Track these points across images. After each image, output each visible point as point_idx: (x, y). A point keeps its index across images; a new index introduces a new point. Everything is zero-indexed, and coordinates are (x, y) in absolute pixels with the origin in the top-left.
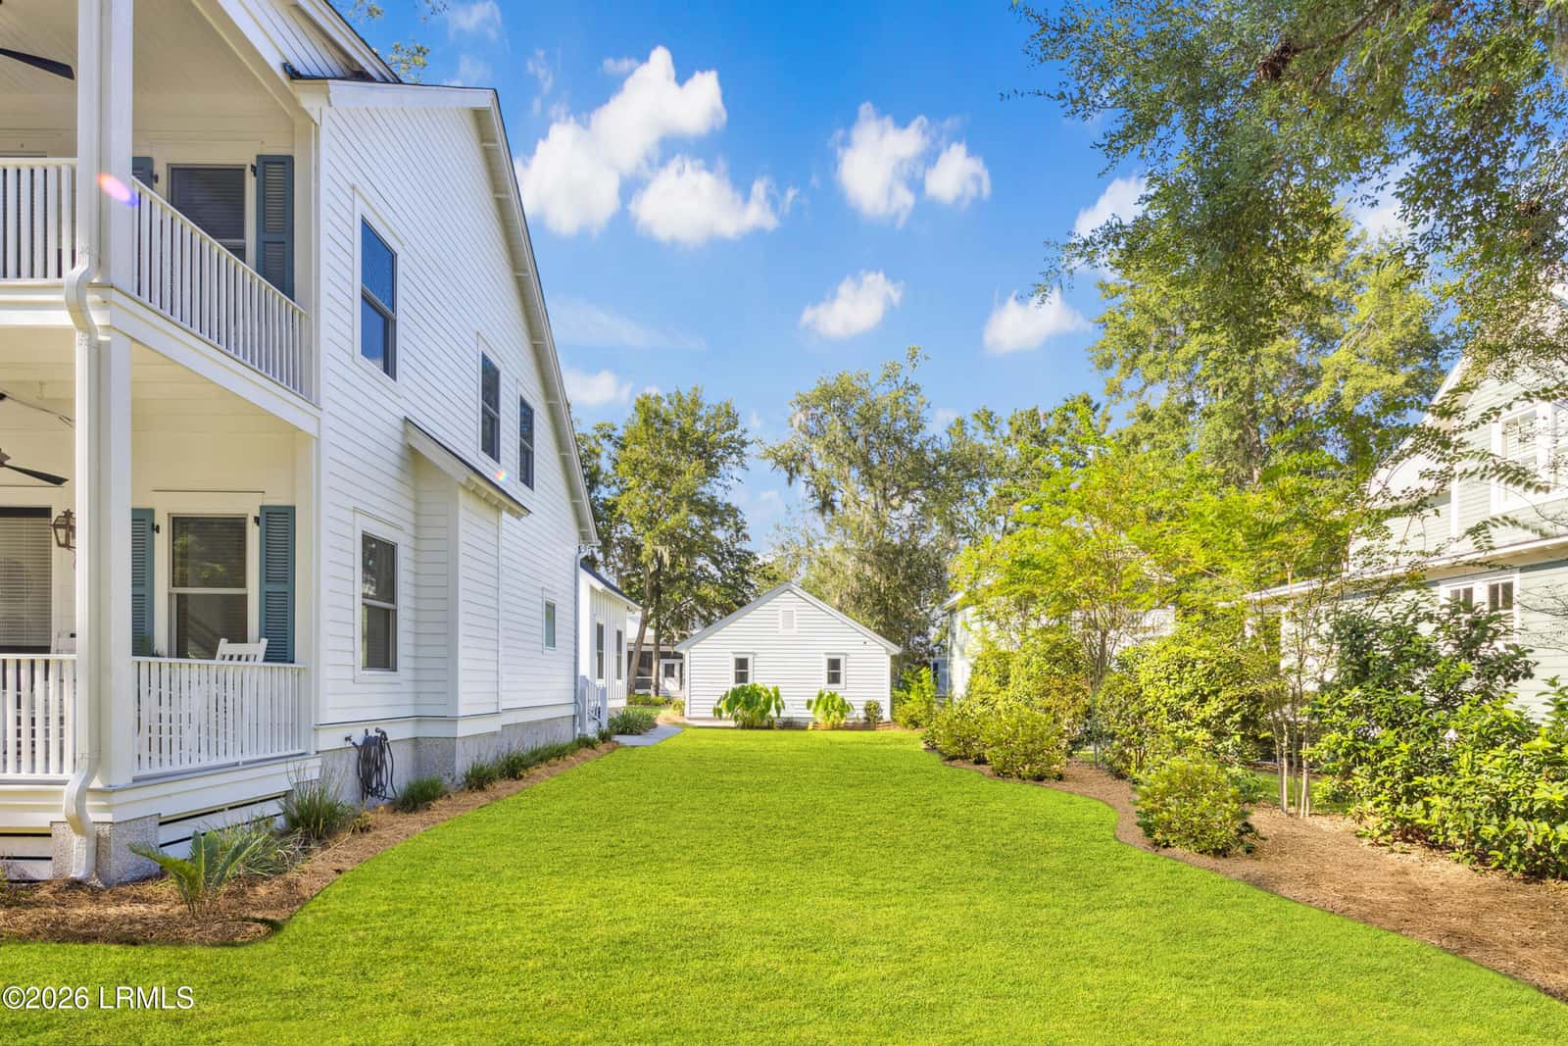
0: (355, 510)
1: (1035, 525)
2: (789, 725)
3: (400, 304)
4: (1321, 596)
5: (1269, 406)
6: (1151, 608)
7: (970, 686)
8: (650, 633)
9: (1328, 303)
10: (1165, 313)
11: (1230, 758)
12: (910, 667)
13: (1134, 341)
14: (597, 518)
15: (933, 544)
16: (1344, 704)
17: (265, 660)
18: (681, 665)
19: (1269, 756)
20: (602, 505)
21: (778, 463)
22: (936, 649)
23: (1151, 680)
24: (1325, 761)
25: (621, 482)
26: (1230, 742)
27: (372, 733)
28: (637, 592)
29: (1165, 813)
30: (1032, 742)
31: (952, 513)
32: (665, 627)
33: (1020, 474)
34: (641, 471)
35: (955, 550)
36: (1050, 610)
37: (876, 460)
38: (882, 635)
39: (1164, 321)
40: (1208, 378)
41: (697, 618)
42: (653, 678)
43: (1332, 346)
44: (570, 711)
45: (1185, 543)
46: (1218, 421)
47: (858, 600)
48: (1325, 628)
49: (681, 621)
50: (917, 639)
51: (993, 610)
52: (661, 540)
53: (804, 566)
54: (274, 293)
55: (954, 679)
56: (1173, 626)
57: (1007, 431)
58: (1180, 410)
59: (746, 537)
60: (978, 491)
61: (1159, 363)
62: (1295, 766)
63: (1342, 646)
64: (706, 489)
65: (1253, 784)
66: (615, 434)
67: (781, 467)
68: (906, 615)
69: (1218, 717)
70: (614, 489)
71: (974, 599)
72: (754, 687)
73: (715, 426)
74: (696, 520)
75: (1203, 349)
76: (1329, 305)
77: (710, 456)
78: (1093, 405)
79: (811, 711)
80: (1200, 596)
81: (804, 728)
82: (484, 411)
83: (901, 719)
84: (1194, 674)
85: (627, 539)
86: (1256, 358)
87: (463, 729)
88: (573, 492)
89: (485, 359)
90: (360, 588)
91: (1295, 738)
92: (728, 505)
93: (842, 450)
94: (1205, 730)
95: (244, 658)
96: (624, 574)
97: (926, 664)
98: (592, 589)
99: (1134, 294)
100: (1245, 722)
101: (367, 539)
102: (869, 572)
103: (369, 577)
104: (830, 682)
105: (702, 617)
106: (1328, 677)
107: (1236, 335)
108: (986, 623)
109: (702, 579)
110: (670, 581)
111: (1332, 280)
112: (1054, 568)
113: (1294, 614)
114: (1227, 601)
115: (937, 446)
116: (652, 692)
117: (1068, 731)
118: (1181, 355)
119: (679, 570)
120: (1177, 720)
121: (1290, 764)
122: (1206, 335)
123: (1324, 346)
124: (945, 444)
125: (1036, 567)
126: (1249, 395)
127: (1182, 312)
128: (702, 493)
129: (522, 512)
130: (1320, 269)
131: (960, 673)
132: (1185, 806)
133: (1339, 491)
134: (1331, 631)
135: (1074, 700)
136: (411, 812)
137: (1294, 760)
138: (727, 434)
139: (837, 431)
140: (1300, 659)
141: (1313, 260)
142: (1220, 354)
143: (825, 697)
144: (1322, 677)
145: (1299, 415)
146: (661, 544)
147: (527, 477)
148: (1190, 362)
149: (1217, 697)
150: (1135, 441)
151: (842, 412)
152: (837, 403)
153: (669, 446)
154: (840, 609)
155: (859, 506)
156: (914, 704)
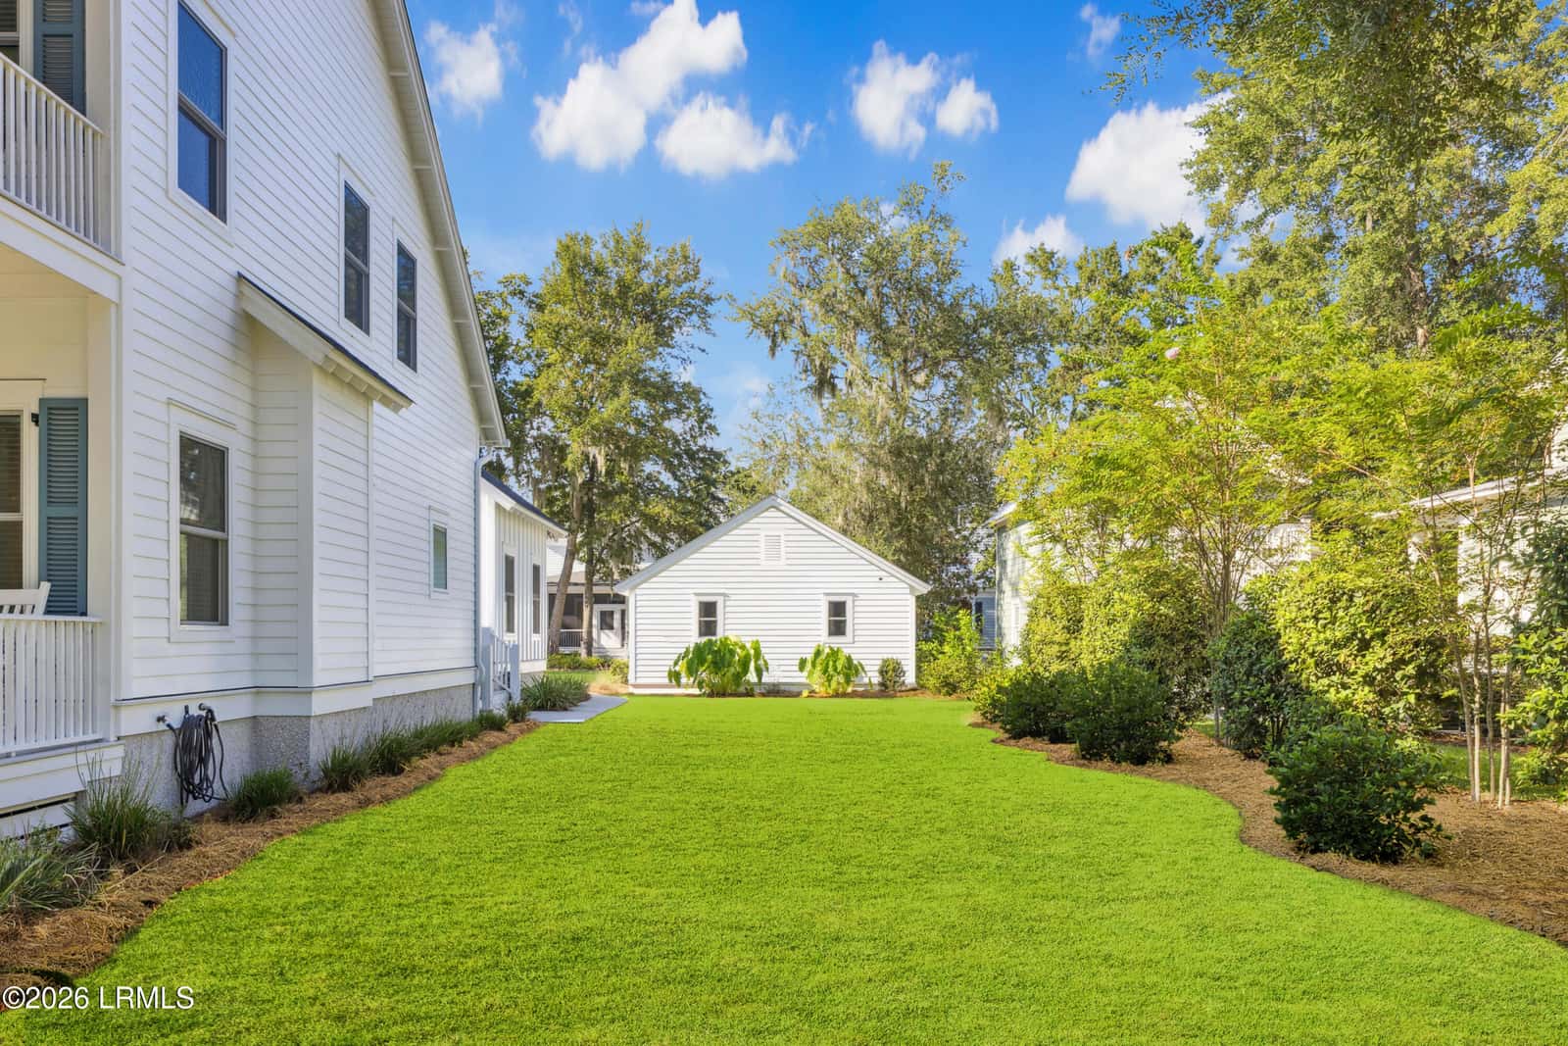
0: (170, 402)
1: (1116, 407)
2: (775, 691)
3: (232, 117)
4: (1516, 502)
5: (1437, 240)
6: (1278, 523)
7: (1027, 634)
8: (579, 568)
9: (1517, 96)
10: (1291, 113)
11: (1401, 726)
12: (943, 609)
13: (1248, 150)
14: (505, 410)
15: (973, 436)
16: (1556, 648)
17: (48, 612)
18: (623, 613)
19: (1454, 722)
20: (512, 391)
21: (756, 326)
22: (980, 583)
23: (1292, 621)
24: (1530, 727)
25: (538, 356)
26: (1401, 704)
27: (194, 711)
28: (561, 511)
29: (1312, 805)
30: (1128, 710)
31: (999, 392)
32: (600, 560)
33: (1090, 339)
34: (565, 340)
35: (1005, 444)
36: (1139, 526)
37: (892, 320)
38: (903, 567)
39: (1289, 123)
40: (1350, 202)
41: (644, 546)
42: (584, 630)
43: (1522, 156)
44: (467, 678)
45: (1326, 430)
46: (1366, 261)
47: (870, 520)
48: (1521, 546)
49: (623, 551)
50: (953, 569)
51: (1058, 527)
52: (594, 437)
53: (794, 473)
54: (58, 105)
55: (1004, 625)
56: (1309, 547)
57: (1074, 279)
58: (1313, 246)
59: (712, 428)
60: (1035, 361)
61: (1284, 182)
62: (1491, 734)
63: (1545, 570)
64: (656, 364)
65: (1433, 763)
66: (530, 290)
67: (760, 332)
68: (937, 539)
69: (1385, 670)
70: (529, 367)
71: (1030, 511)
72: (724, 642)
73: (667, 276)
74: (642, 406)
75: (1345, 161)
76: (1518, 100)
77: (662, 319)
78: (1194, 240)
79: (805, 674)
80: (1346, 503)
81: (798, 694)
82: (348, 263)
83: (932, 682)
84: (1352, 610)
85: (547, 437)
86: (1418, 173)
87: (320, 704)
88: (471, 375)
89: (349, 192)
90: (177, 510)
91: (1490, 696)
92: (686, 385)
93: (845, 307)
94: (1367, 689)
95: (17, 609)
96: (542, 486)
97: (966, 605)
98: (498, 506)
99: (1247, 88)
100: (1422, 675)
101: (187, 443)
102: (884, 481)
103: (191, 497)
104: (831, 634)
105: (653, 544)
106: (1525, 616)
107: (1389, 142)
108: (1049, 546)
109: (652, 491)
110: (607, 495)
111: (1520, 64)
112: (1142, 467)
113: (1477, 527)
114: (1384, 510)
115: (977, 299)
116: (582, 651)
117: (1178, 694)
118: (1313, 170)
119: (618, 480)
120: (1328, 675)
121: (1484, 732)
122: (1348, 143)
123: (1512, 155)
124: (990, 297)
125: (1116, 465)
126: (1409, 226)
127: (1313, 112)
128: (652, 369)
129: (400, 401)
130: (1504, 50)
131: (1013, 617)
132: (1341, 794)
133: (1537, 356)
134: (1530, 550)
135: (1187, 650)
136: (248, 820)
137: (1489, 726)
138: (685, 287)
139: (836, 279)
140: (1486, 592)
141: (1496, 37)
142: (1367, 168)
143: (823, 656)
144: (1516, 616)
145: (1478, 251)
146: (594, 444)
147: (407, 353)
148: (1327, 180)
149: (1384, 643)
150: (1253, 290)
151: (845, 254)
152: (837, 241)
153: (604, 304)
154: (844, 532)
155: (870, 384)
156: (950, 659)
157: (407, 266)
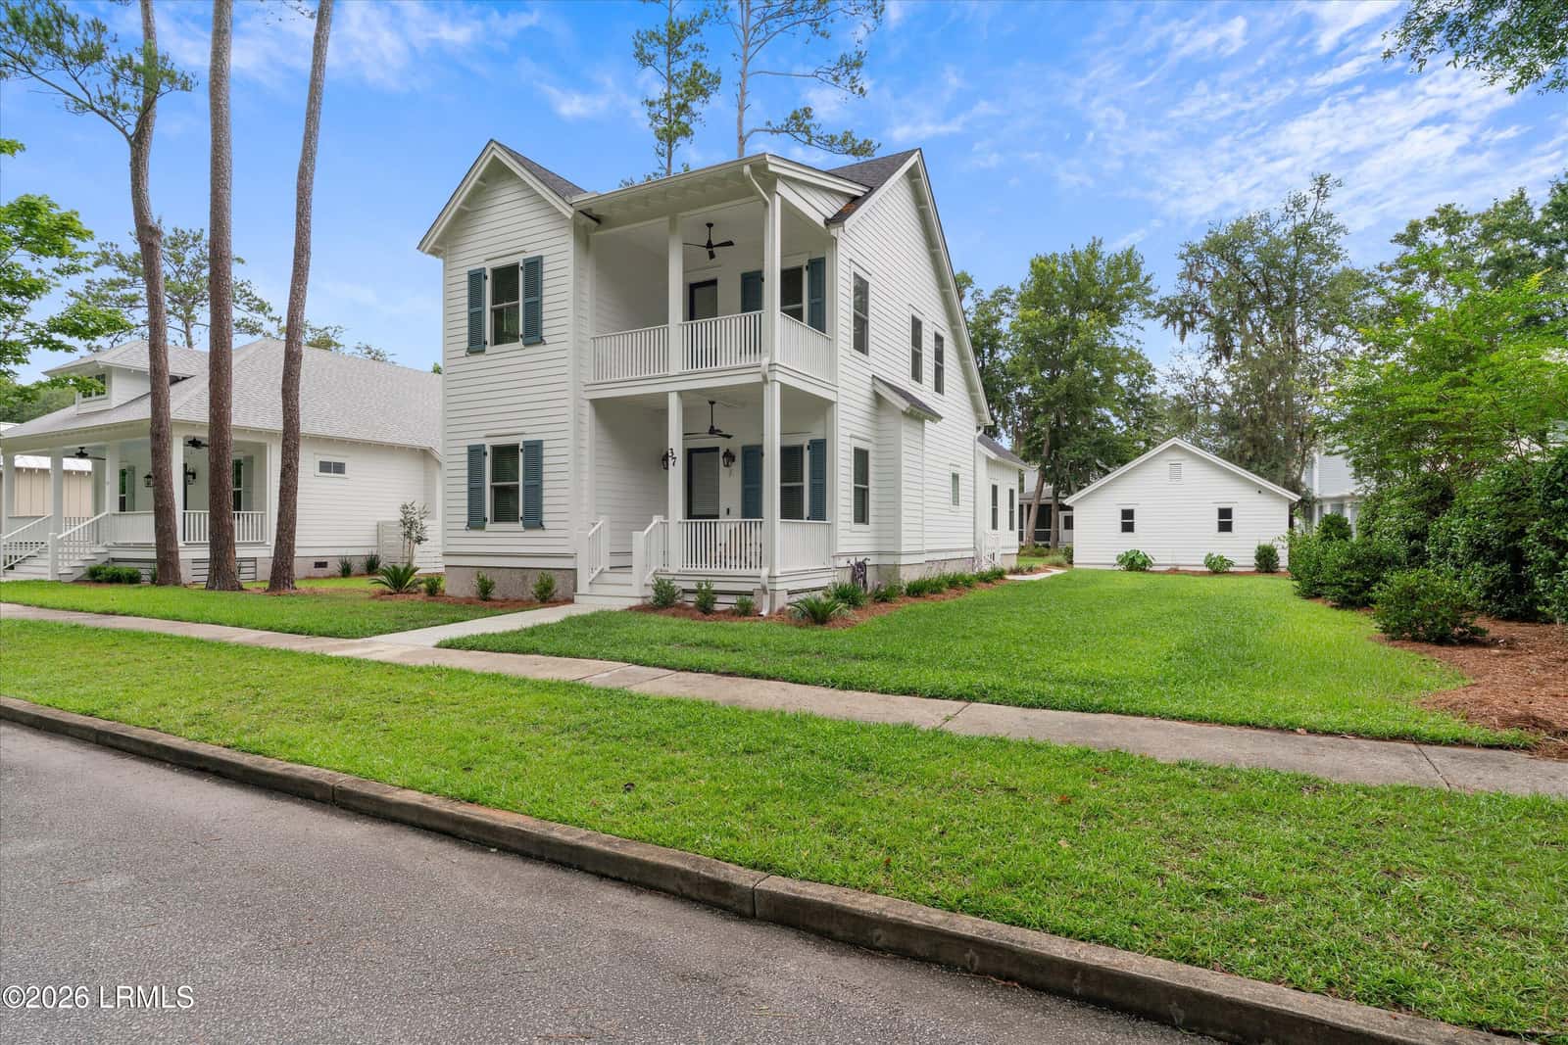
0: (852, 436)
2: (1176, 570)
8: (1047, 487)
27: (859, 560)
41: (1094, 470)
44: (970, 554)
64: (1107, 341)
82: (913, 352)
87: (904, 560)
89: (913, 318)
90: (853, 479)
101: (856, 451)
104: (1220, 531)
116: (1051, 544)
129: (938, 419)
147: (939, 387)
157: (939, 339)
